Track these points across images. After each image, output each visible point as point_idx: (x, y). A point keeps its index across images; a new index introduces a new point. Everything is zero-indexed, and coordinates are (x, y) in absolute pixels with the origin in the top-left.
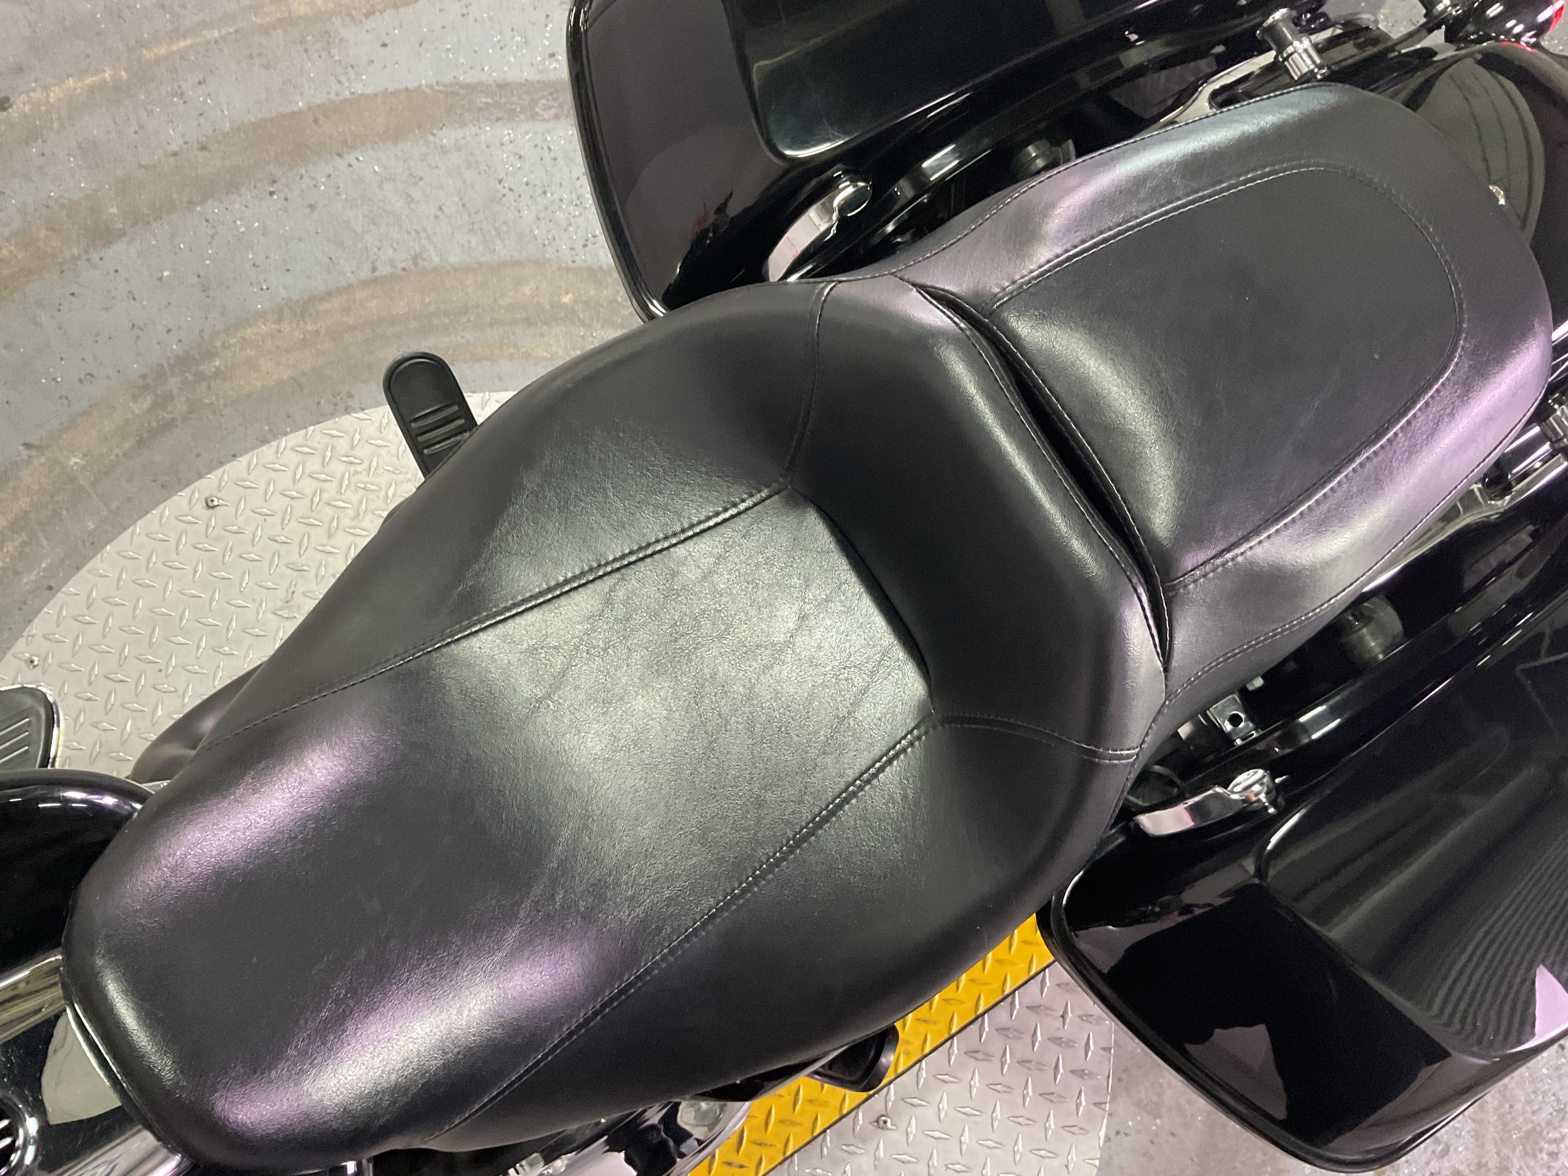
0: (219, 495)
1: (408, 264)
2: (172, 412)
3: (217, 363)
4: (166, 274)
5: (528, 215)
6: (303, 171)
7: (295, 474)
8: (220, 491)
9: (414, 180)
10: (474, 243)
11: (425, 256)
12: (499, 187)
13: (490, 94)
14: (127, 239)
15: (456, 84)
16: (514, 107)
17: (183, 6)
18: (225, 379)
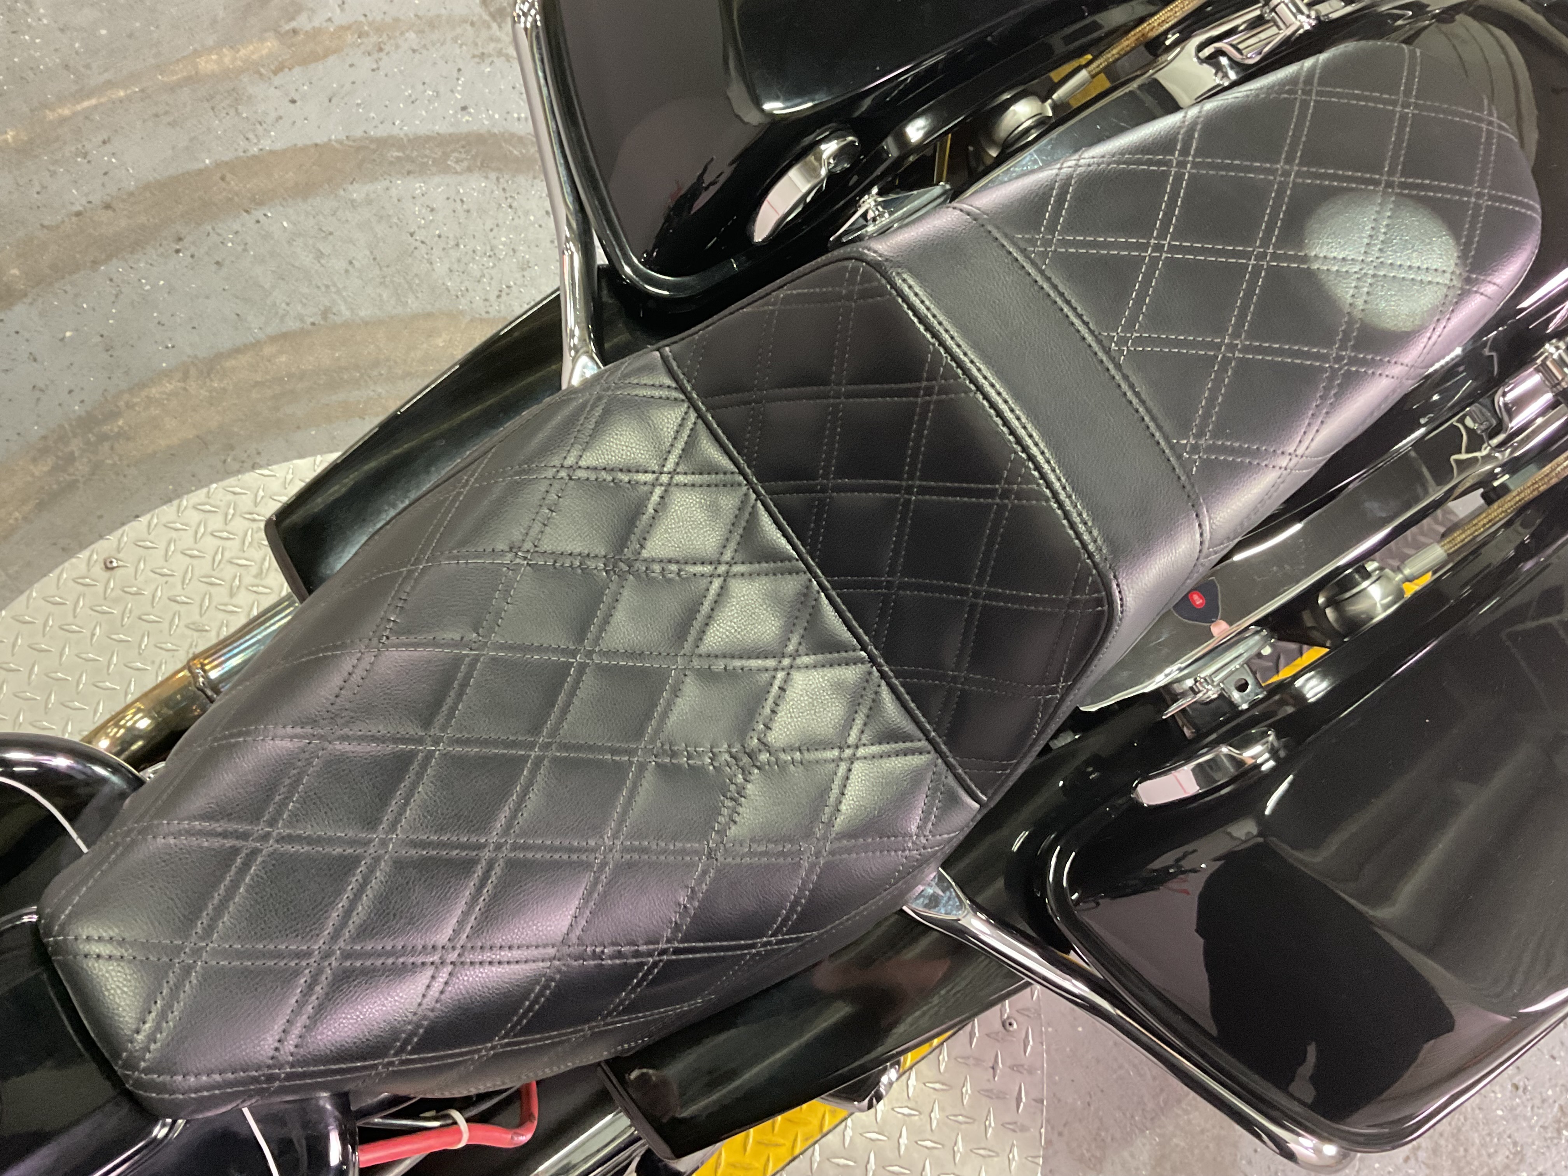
0: (120, 556)
1: (318, 320)
2: (73, 474)
3: (120, 423)
4: (68, 334)
5: (440, 268)
6: (209, 228)
7: (196, 533)
8: (119, 552)
9: (323, 235)
10: (385, 296)
11: (334, 310)
12: (411, 240)
13: (401, 147)
14: (28, 300)
15: (367, 139)
16: (425, 160)
17: (88, 67)
18: (129, 439)
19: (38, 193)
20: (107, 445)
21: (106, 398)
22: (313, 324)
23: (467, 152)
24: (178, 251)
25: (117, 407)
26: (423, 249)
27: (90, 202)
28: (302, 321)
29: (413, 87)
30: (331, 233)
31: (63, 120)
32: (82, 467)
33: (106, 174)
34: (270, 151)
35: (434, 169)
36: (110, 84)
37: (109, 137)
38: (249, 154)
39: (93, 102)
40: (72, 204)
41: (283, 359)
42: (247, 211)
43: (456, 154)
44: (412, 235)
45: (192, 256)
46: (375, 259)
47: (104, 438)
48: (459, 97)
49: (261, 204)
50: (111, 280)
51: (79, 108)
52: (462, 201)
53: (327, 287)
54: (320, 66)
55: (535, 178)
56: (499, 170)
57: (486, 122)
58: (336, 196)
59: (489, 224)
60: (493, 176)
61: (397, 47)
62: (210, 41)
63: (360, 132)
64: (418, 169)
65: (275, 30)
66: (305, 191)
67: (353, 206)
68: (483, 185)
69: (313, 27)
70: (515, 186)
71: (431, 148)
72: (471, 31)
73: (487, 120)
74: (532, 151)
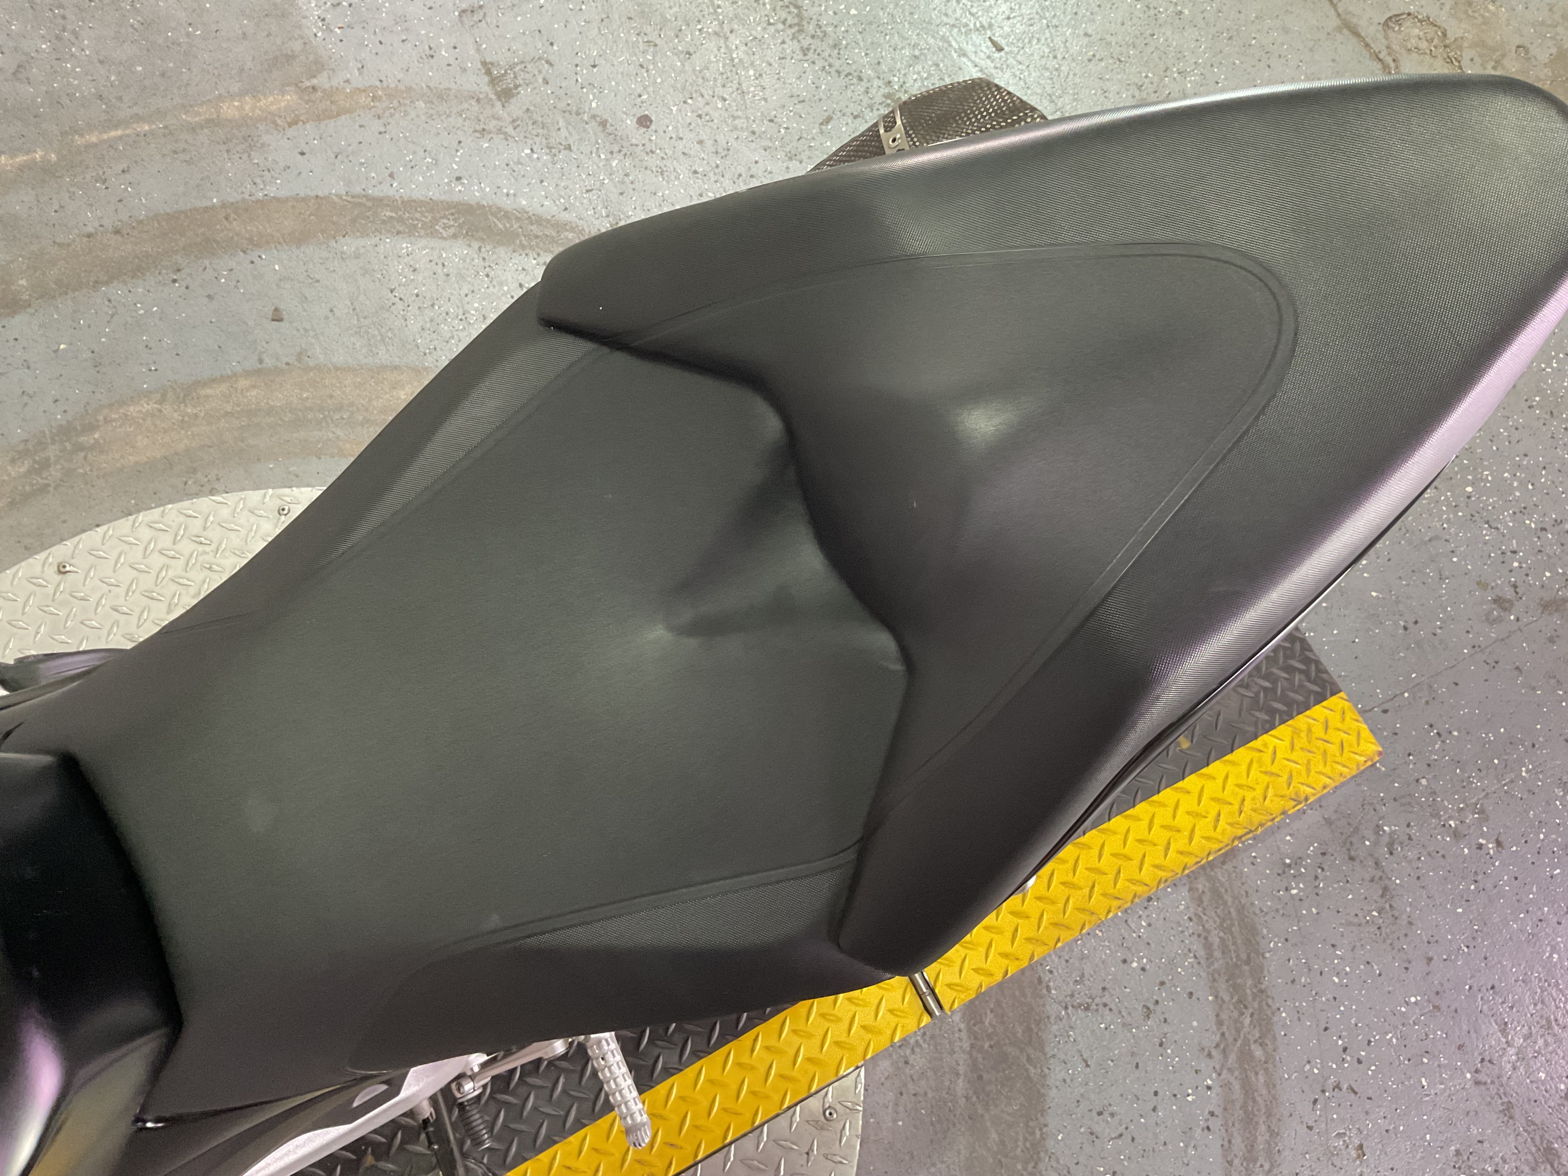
0: (73, 561)
1: (292, 360)
2: (46, 478)
3: (96, 436)
4: (62, 346)
5: (413, 325)
6: (207, 263)
7: (146, 549)
8: (73, 558)
9: (310, 281)
10: (358, 345)
11: (309, 354)
12: (390, 296)
13: (395, 209)
14: (32, 311)
15: (365, 196)
16: (416, 222)
17: (120, 99)
18: (102, 452)
19: (56, 211)
20: (82, 454)
21: (86, 410)
22: (288, 364)
23: (455, 220)
24: (174, 281)
25: (97, 421)
26: (400, 305)
27: (101, 226)
28: (278, 359)
29: (414, 153)
30: (318, 281)
31: (89, 146)
32: (55, 473)
33: (120, 201)
34: (274, 198)
35: (422, 233)
36: (138, 118)
37: (128, 167)
38: (253, 198)
39: (119, 132)
40: (85, 225)
41: (254, 393)
42: (244, 252)
43: (446, 221)
44: (392, 291)
45: (187, 288)
46: (354, 309)
47: (80, 448)
48: (456, 167)
49: (258, 246)
50: (110, 301)
51: (105, 137)
52: (443, 265)
53: (306, 330)
54: (332, 123)
55: (514, 251)
56: (483, 240)
57: (477, 194)
58: (328, 246)
59: (465, 290)
60: (476, 245)
61: (406, 113)
62: (235, 88)
63: (358, 190)
64: (407, 230)
65: (296, 85)
66: (300, 238)
67: (342, 258)
68: (466, 252)
69: (332, 87)
70: (495, 257)
71: (422, 212)
72: (476, 108)
73: (478, 192)
74: (515, 226)
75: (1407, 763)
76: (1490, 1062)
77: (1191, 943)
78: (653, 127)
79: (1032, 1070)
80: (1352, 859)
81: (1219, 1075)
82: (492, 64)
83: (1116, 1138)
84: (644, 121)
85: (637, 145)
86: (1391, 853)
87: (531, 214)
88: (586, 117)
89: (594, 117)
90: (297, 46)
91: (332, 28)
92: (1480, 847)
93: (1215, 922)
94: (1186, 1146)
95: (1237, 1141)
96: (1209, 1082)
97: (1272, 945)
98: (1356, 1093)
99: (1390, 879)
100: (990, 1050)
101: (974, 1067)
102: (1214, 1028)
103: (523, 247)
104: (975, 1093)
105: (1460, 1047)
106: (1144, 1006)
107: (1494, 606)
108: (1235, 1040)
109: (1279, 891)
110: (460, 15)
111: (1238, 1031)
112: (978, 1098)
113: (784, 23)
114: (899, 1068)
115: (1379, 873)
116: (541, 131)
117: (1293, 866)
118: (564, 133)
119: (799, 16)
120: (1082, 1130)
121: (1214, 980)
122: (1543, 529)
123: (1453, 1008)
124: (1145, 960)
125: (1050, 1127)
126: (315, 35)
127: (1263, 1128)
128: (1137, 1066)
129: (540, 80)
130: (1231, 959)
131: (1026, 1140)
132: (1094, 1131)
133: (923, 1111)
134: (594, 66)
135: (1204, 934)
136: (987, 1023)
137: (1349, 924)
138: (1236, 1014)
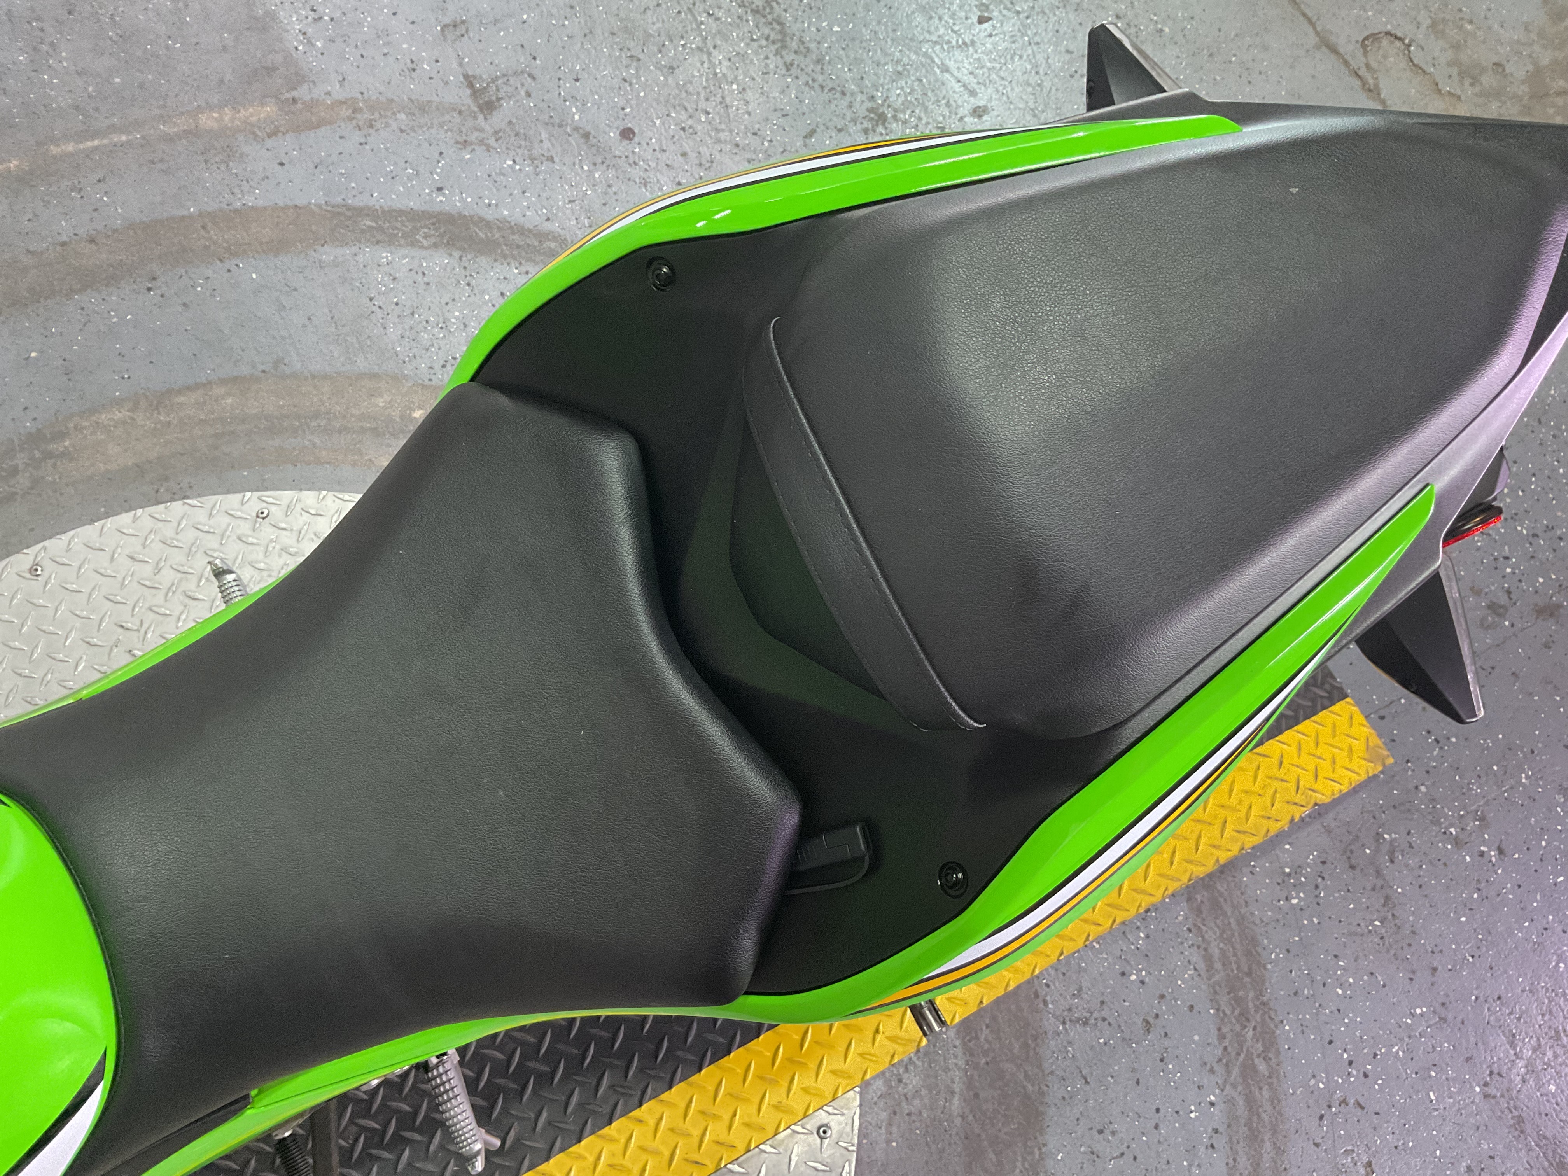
1: (269, 368)
3: (67, 443)
5: (393, 332)
6: (183, 271)
7: (113, 554)
9: (288, 289)
10: (336, 353)
11: (286, 361)
12: (369, 304)
13: (376, 218)
15: (344, 206)
16: (396, 232)
17: (97, 109)
18: (72, 459)
19: (29, 220)
20: (50, 462)
21: (57, 418)
22: (264, 371)
23: (436, 229)
24: (149, 289)
25: (67, 428)
27: (75, 234)
28: (254, 367)
29: (395, 163)
30: (296, 289)
32: (23, 481)
33: (96, 210)
34: (252, 207)
35: (403, 242)
36: (115, 129)
37: (104, 177)
38: (231, 208)
39: (96, 143)
40: (59, 234)
41: (229, 401)
42: (221, 260)
43: (426, 230)
44: (371, 299)
45: (162, 296)
46: (332, 318)
47: (50, 455)
48: (437, 178)
49: (236, 255)
50: (83, 309)
51: (82, 146)
52: (424, 274)
53: (283, 338)
54: (312, 134)
55: (495, 260)
56: (463, 249)
57: (458, 204)
58: (307, 255)
59: (446, 298)
60: (456, 254)
61: (387, 125)
62: (215, 99)
63: (339, 200)
64: (387, 239)
65: (276, 97)
66: (278, 247)
67: (321, 267)
68: (446, 261)
69: (312, 99)
70: (476, 266)
71: (402, 222)
72: (458, 119)
73: (459, 201)
74: (497, 236)
75: (1406, 770)
76: (1500, 1075)
77: (1191, 954)
78: (636, 139)
79: (1030, 1087)
80: (1352, 867)
81: (1223, 1090)
82: (474, 77)
83: (1117, 1157)
84: (627, 134)
85: (620, 157)
86: (1392, 861)
87: (513, 224)
88: (569, 130)
89: (576, 129)
90: (278, 58)
91: (313, 41)
92: (1482, 854)
93: (1215, 933)
94: (1190, 1165)
95: (1243, 1159)
96: (1212, 1098)
97: (1273, 956)
98: (1363, 1108)
99: (1392, 887)
100: (985, 1066)
101: (969, 1083)
102: (1216, 1042)
103: (505, 257)
104: (971, 1111)
105: (1468, 1059)
106: (1144, 1020)
107: (1490, 612)
108: (1238, 1054)
109: (1279, 901)
110: (442, 30)
111: (1241, 1046)
112: (974, 1116)
113: (767, 39)
114: (891, 1087)
115: (1379, 882)
116: (523, 143)
117: (1293, 875)
118: (547, 144)
119: (782, 32)
120: (1082, 1149)
121: (1215, 992)
122: (1535, 535)
123: (1460, 1018)
124: (1144, 973)
125: (1051, 1146)
126: (297, 49)
127: (1268, 1145)
128: (1138, 1083)
129: (523, 93)
130: (1232, 971)
131: (1024, 1159)
132: (1095, 1150)
133: (918, 1132)
134: (577, 80)
135: (1203, 946)
136: (982, 1039)
137: (1352, 934)
138: (1238, 1028)
